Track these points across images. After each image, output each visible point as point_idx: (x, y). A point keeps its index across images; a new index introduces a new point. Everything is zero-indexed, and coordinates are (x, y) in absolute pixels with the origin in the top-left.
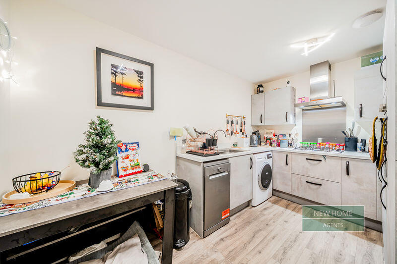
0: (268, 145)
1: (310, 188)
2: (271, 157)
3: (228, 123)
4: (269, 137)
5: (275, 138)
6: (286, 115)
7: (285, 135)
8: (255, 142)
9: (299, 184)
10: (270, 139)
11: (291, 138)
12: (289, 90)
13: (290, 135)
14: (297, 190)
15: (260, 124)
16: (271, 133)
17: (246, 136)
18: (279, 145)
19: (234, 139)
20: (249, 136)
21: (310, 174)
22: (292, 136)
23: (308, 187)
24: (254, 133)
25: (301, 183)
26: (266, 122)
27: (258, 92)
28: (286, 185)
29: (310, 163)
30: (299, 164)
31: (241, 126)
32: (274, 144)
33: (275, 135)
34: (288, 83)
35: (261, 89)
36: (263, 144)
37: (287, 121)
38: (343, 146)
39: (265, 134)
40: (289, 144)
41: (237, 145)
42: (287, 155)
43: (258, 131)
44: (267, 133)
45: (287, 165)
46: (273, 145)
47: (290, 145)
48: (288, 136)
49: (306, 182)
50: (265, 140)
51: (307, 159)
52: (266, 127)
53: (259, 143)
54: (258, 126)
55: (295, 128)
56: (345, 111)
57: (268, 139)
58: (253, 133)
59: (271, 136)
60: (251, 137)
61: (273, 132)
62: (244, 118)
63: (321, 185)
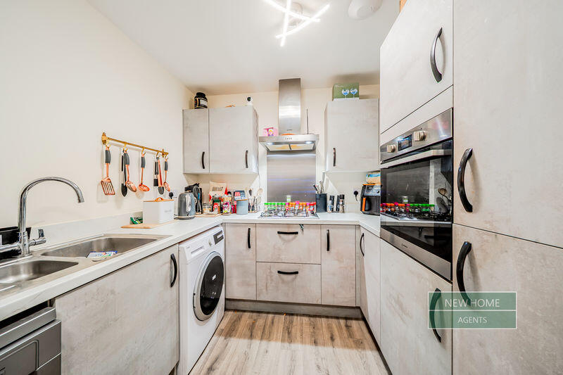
0: (216, 211)
1: (283, 281)
2: (222, 238)
3: (108, 161)
4: (217, 196)
5: (227, 198)
6: (246, 156)
7: (243, 191)
8: (189, 209)
9: (269, 277)
10: (220, 200)
11: (252, 197)
12: (251, 113)
13: (250, 192)
14: (264, 290)
15: (200, 170)
16: (220, 189)
17: (171, 195)
18: (234, 210)
19: (132, 204)
20: (176, 195)
21: (284, 258)
22: (254, 193)
23: (280, 281)
24: (189, 189)
25: (271, 276)
26: (212, 168)
27: (198, 106)
28: (248, 285)
29: (283, 239)
30: (268, 242)
31: (156, 173)
32: (227, 209)
33: (228, 193)
34: (249, 99)
35: (203, 102)
36: (207, 210)
37: (247, 167)
38: (313, 205)
39: (209, 190)
40: (249, 206)
41: (141, 220)
42: (249, 229)
43: (197, 185)
44: (214, 189)
45: (249, 247)
46: (225, 211)
47: (251, 208)
48: (247, 193)
49: (279, 272)
50: (211, 202)
51: (279, 233)
52: (211, 177)
53: (199, 209)
54: (197, 175)
55: (258, 178)
56: (314, 159)
57: (216, 201)
58: (187, 189)
59: (220, 194)
60: (181, 198)
61: (224, 185)
62: (164, 154)
63: (297, 273)
